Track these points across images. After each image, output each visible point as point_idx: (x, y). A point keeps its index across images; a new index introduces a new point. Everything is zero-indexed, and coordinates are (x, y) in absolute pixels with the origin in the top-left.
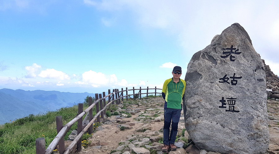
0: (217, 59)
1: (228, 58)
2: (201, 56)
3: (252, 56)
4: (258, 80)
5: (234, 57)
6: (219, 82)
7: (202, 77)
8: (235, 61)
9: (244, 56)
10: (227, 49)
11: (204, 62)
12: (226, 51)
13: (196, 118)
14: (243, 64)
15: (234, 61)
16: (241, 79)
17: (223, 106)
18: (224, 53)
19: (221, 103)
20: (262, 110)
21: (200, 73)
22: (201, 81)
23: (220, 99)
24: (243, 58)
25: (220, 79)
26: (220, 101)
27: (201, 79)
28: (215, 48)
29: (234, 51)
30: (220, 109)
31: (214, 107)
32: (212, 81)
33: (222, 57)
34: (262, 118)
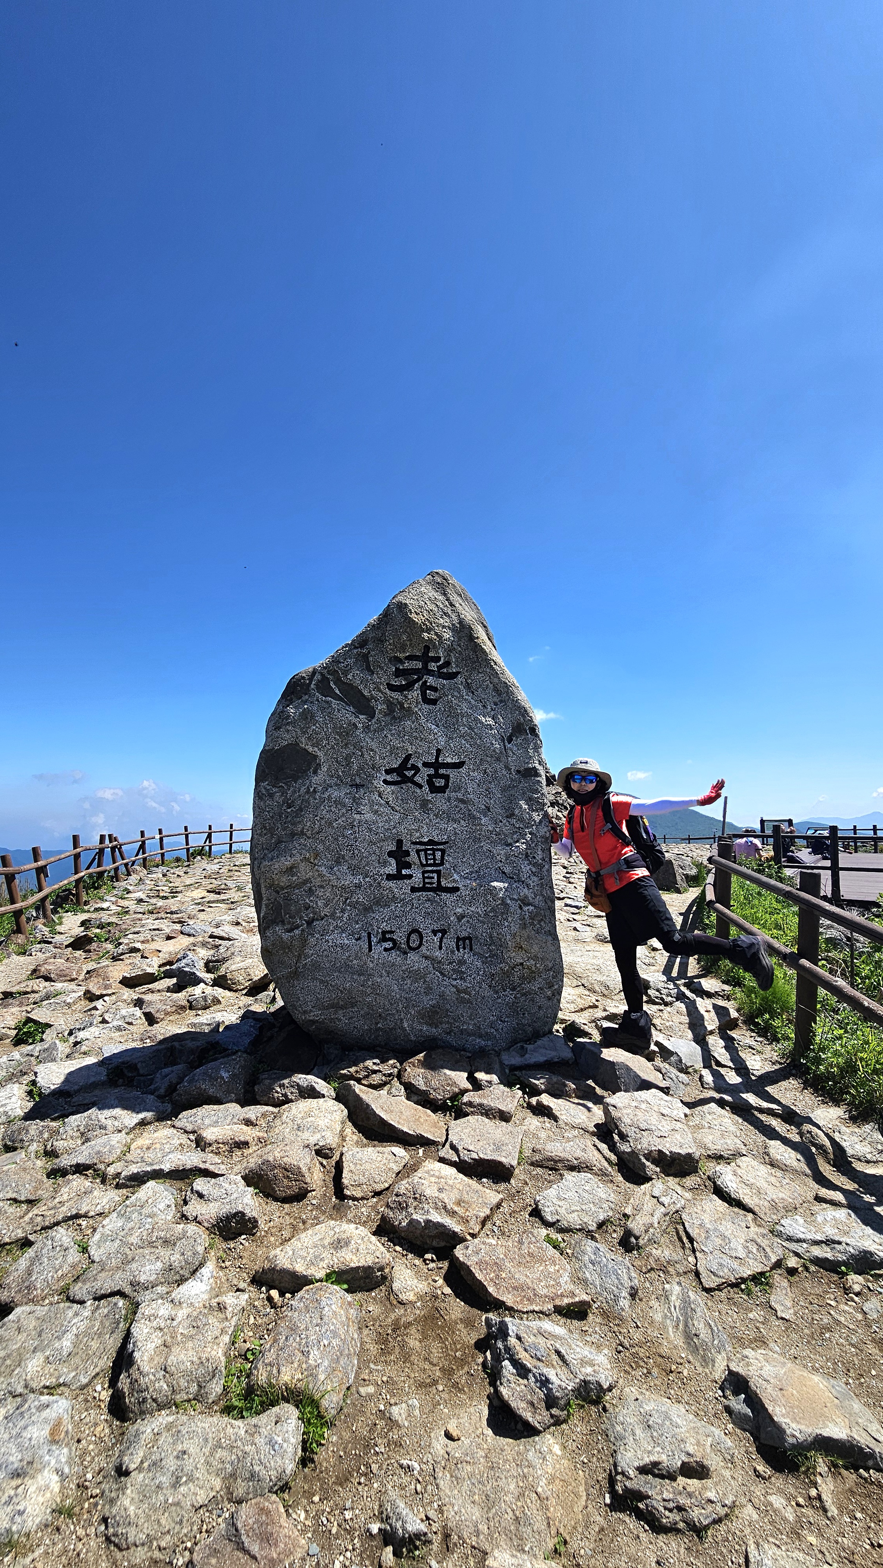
0: (372, 697)
1: (415, 694)
2: (312, 686)
3: (496, 690)
4: (518, 772)
5: (435, 689)
6: (385, 782)
7: (319, 766)
8: (439, 705)
9: (468, 686)
10: (410, 658)
11: (326, 706)
12: (407, 665)
13: (297, 927)
14: (469, 716)
15: (434, 702)
16: (463, 770)
17: (399, 870)
18: (398, 673)
19: (393, 862)
20: (536, 879)
21: (310, 749)
22: (315, 779)
23: (390, 849)
24: (467, 695)
25: (388, 772)
26: (391, 854)
27: (315, 772)
28: (365, 657)
29: (433, 666)
30: (391, 884)
31: (367, 879)
32: (358, 781)
33: (391, 687)
34: (535, 906)
